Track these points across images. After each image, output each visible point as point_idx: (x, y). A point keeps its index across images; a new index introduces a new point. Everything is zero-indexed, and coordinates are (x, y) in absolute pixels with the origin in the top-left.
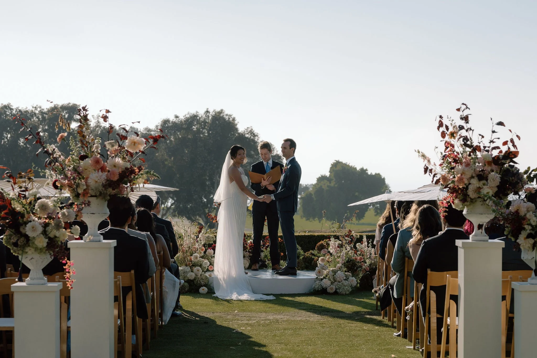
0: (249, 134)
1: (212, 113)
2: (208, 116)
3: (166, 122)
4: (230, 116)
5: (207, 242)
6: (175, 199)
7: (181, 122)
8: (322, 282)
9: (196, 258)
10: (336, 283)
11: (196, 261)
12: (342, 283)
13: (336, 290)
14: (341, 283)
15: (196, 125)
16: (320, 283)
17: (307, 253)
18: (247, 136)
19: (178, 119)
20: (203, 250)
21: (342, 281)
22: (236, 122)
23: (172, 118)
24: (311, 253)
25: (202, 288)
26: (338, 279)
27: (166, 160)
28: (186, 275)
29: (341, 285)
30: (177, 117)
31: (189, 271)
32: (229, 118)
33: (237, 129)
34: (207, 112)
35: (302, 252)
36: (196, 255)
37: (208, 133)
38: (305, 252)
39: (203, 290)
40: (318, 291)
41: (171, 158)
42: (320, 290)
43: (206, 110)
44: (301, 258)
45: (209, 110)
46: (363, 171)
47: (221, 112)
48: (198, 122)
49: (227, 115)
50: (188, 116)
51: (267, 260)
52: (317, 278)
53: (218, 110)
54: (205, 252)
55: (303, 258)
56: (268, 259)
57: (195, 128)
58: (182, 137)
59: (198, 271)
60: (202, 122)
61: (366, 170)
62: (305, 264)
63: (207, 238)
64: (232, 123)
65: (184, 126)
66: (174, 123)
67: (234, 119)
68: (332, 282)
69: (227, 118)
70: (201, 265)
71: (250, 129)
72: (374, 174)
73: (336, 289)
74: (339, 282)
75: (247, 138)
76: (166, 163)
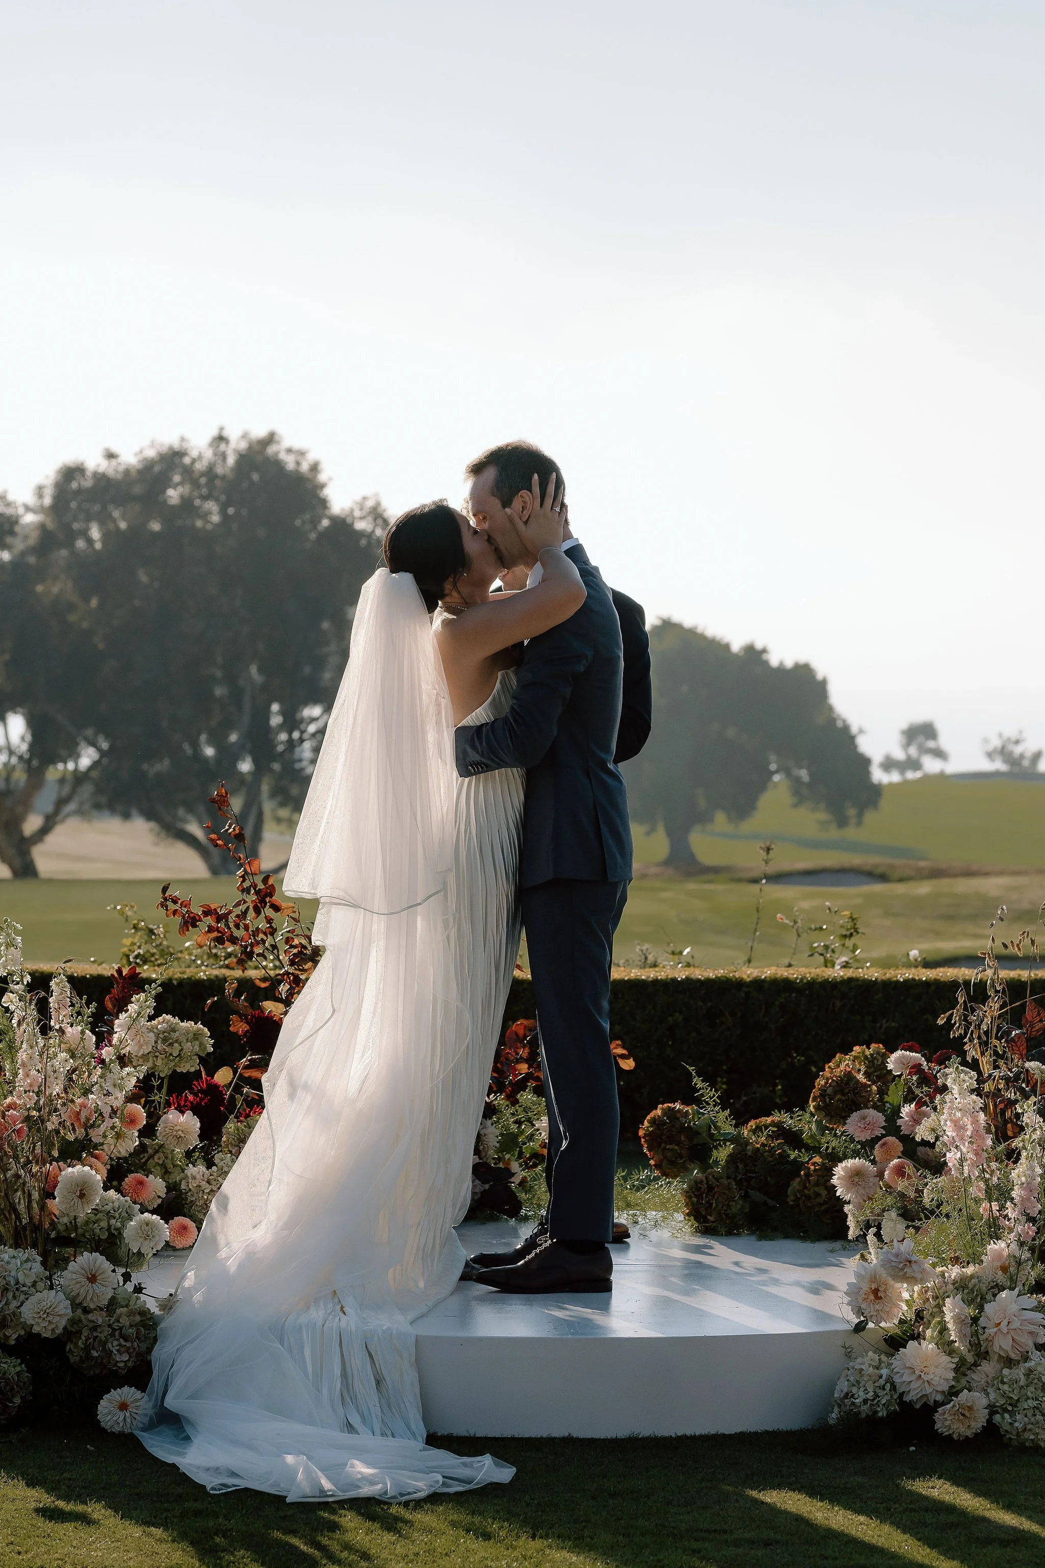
0: (370, 519)
1: (236, 443)
2: (224, 456)
3: (71, 473)
4: (302, 453)
5: (159, 1062)
6: (105, 745)
7: (127, 472)
8: (896, 1362)
9: (82, 1196)
10: (988, 1368)
11: (84, 1212)
12: (1030, 1372)
13: (989, 1421)
14: (1019, 1373)
15: (178, 484)
16: (884, 1372)
17: (752, 1124)
18: (360, 525)
19: (114, 462)
20: (132, 1121)
21: (1026, 1359)
22: (322, 477)
23: (94, 462)
24: (779, 1125)
25: (116, 1395)
26: (1003, 1344)
27: (71, 607)
28: (14, 1304)
29: (1023, 1382)
30: (110, 456)
31: (34, 1284)
32: (298, 463)
33: (324, 503)
34: (221, 439)
35: (723, 1120)
36: (84, 1176)
37: (223, 512)
38: (740, 1119)
39: (123, 1407)
40: (873, 1420)
41: (87, 600)
42: (882, 1413)
43: (214, 432)
44: (722, 1154)
45: (226, 433)
46: (754, 655)
47: (271, 438)
48: (188, 472)
49: (289, 451)
50: (151, 453)
51: (515, 1166)
52: (860, 1328)
53: (259, 432)
54: (148, 1131)
55: (732, 1158)
56: (521, 1154)
57: (173, 495)
58: (130, 528)
59: (92, 1279)
60: (203, 474)
61: (764, 651)
62: (746, 1197)
63: (165, 1040)
64: (308, 480)
65: (137, 490)
66: (101, 479)
67: (315, 468)
68: (963, 1360)
69: (290, 462)
70: (111, 1235)
71: (370, 503)
72: (789, 663)
73: (992, 1409)
74: (1009, 1362)
75: (361, 534)
76: (72, 618)
